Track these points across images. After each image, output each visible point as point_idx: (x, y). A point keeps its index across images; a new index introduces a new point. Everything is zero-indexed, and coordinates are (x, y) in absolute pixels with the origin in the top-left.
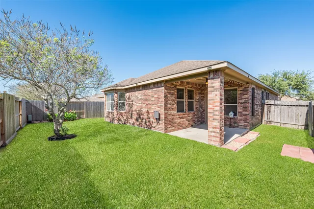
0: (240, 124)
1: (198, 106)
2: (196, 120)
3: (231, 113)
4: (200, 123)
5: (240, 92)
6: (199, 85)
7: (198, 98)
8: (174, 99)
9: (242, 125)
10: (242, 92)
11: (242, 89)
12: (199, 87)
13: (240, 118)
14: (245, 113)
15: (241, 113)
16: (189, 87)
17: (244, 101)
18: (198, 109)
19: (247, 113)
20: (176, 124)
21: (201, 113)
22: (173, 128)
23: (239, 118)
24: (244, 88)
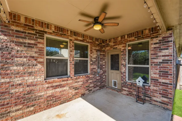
0: (155, 99)
1: (95, 67)
2: (92, 85)
3: (140, 79)
4: (98, 88)
5: (153, 46)
6: (97, 40)
7: (95, 56)
8: (36, 55)
9: (158, 100)
10: (157, 45)
11: (157, 41)
12: (97, 43)
13: (155, 88)
14: (164, 81)
15: (155, 81)
16: (76, 40)
17: (161, 61)
18: (94, 70)
19: (167, 81)
20: (42, 100)
21: (101, 76)
22: (32, 108)
23: (152, 88)
24: (161, 38)
